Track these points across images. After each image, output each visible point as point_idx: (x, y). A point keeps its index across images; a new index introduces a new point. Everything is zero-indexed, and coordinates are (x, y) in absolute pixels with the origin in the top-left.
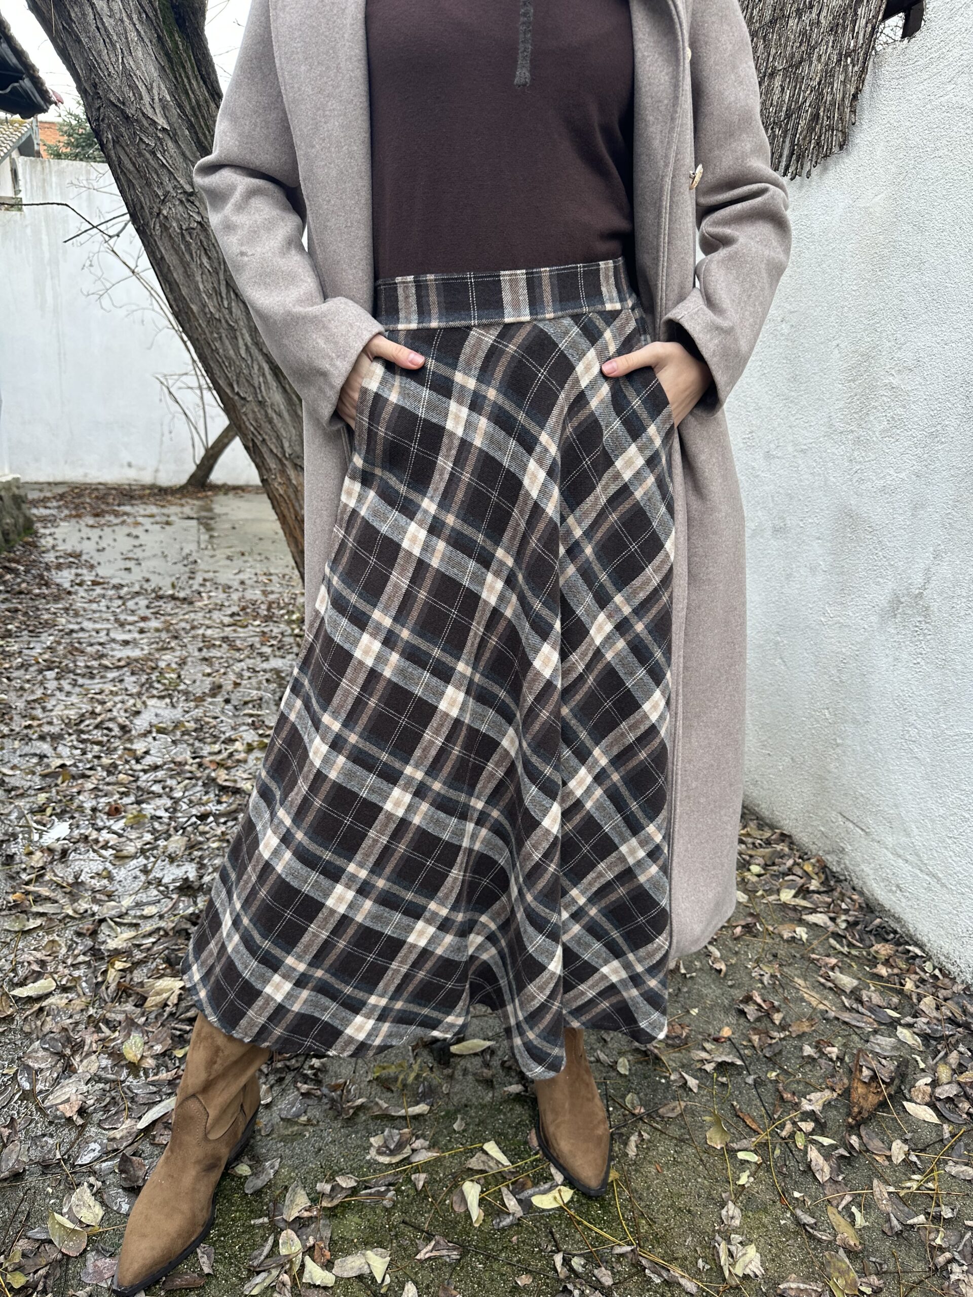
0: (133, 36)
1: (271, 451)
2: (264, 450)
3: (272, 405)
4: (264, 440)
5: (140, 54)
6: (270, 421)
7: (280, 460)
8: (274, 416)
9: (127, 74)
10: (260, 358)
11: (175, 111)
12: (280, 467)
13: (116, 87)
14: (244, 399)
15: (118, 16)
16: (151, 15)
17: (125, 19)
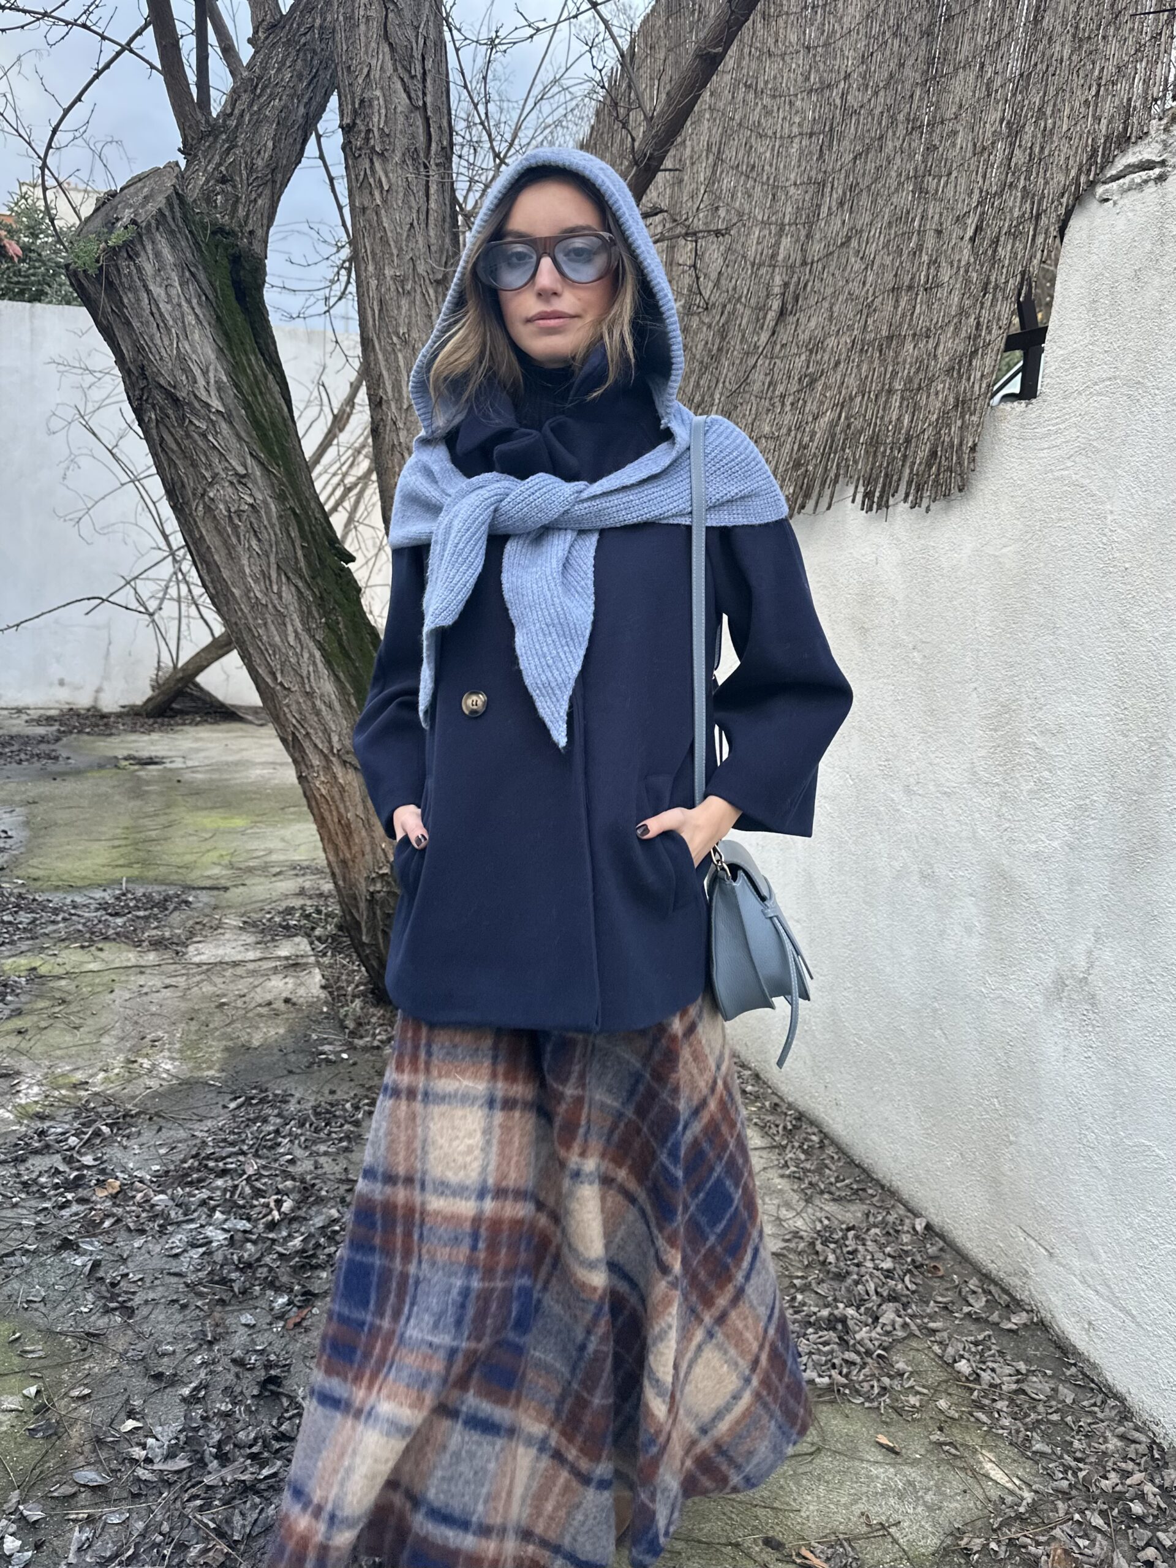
0: (190, 319)
1: (316, 746)
4: (308, 734)
5: (197, 337)
6: (318, 713)
7: (325, 756)
8: (323, 707)
9: (181, 358)
10: (311, 644)
11: (232, 391)
12: (324, 763)
13: (166, 372)
14: (289, 689)
15: (175, 301)
16: (211, 297)
17: (184, 303)
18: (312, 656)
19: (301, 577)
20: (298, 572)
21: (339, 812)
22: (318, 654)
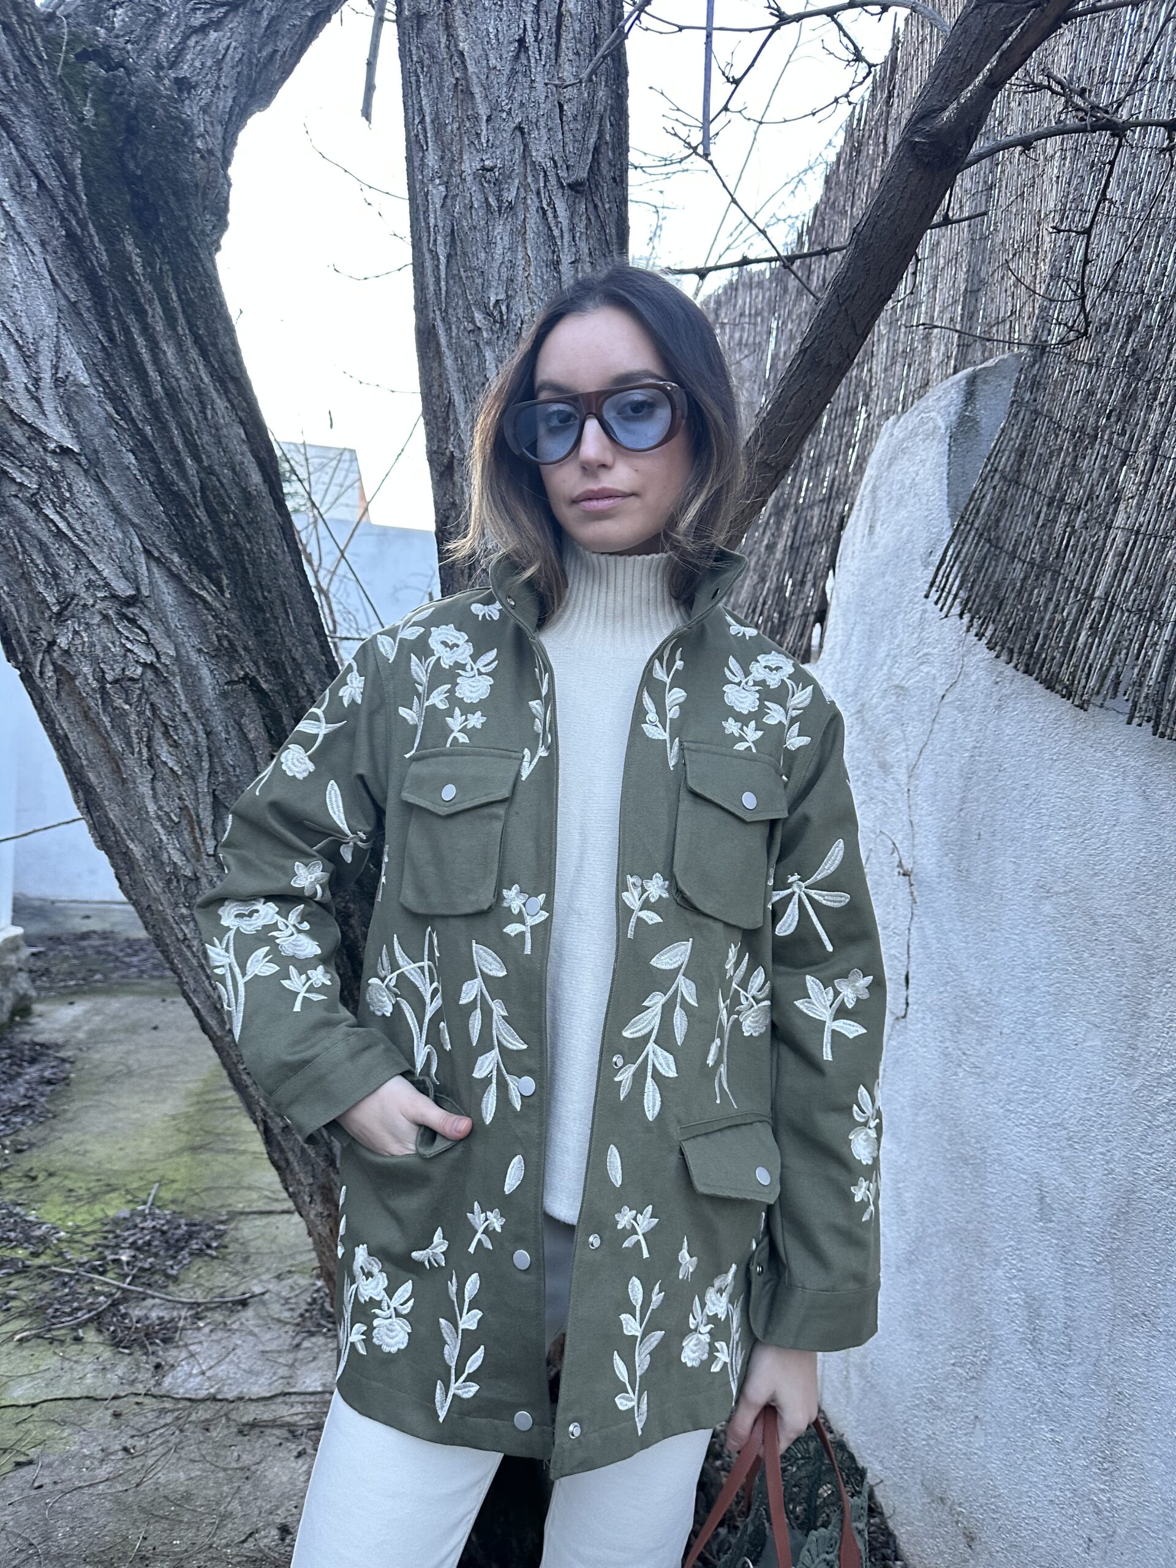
11: (97, 408)
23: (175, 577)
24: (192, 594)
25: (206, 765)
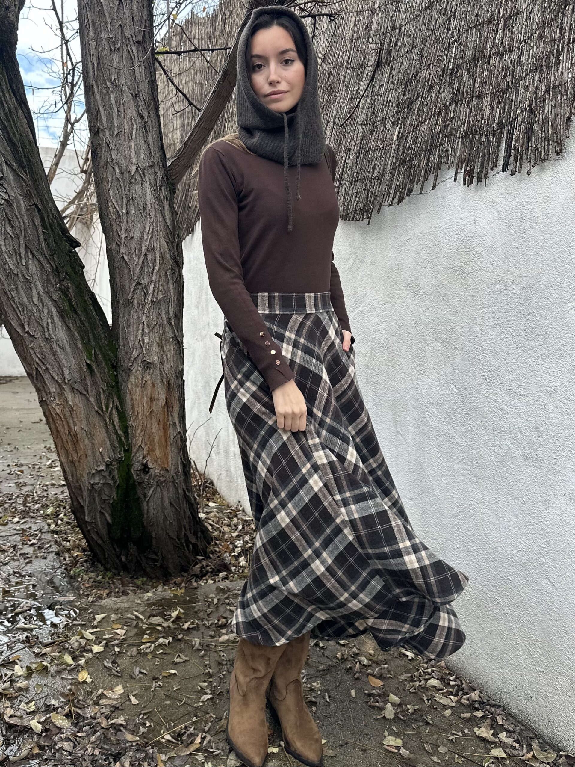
1: (53, 377)
2: (46, 377)
3: (57, 340)
4: (47, 369)
6: (54, 354)
7: (60, 385)
8: (58, 350)
10: (50, 304)
12: (59, 390)
14: (33, 336)
18: (49, 311)
19: (42, 254)
20: (40, 250)
21: (69, 427)
22: (54, 310)
23: (14, 170)
24: (19, 176)
25: (23, 234)
